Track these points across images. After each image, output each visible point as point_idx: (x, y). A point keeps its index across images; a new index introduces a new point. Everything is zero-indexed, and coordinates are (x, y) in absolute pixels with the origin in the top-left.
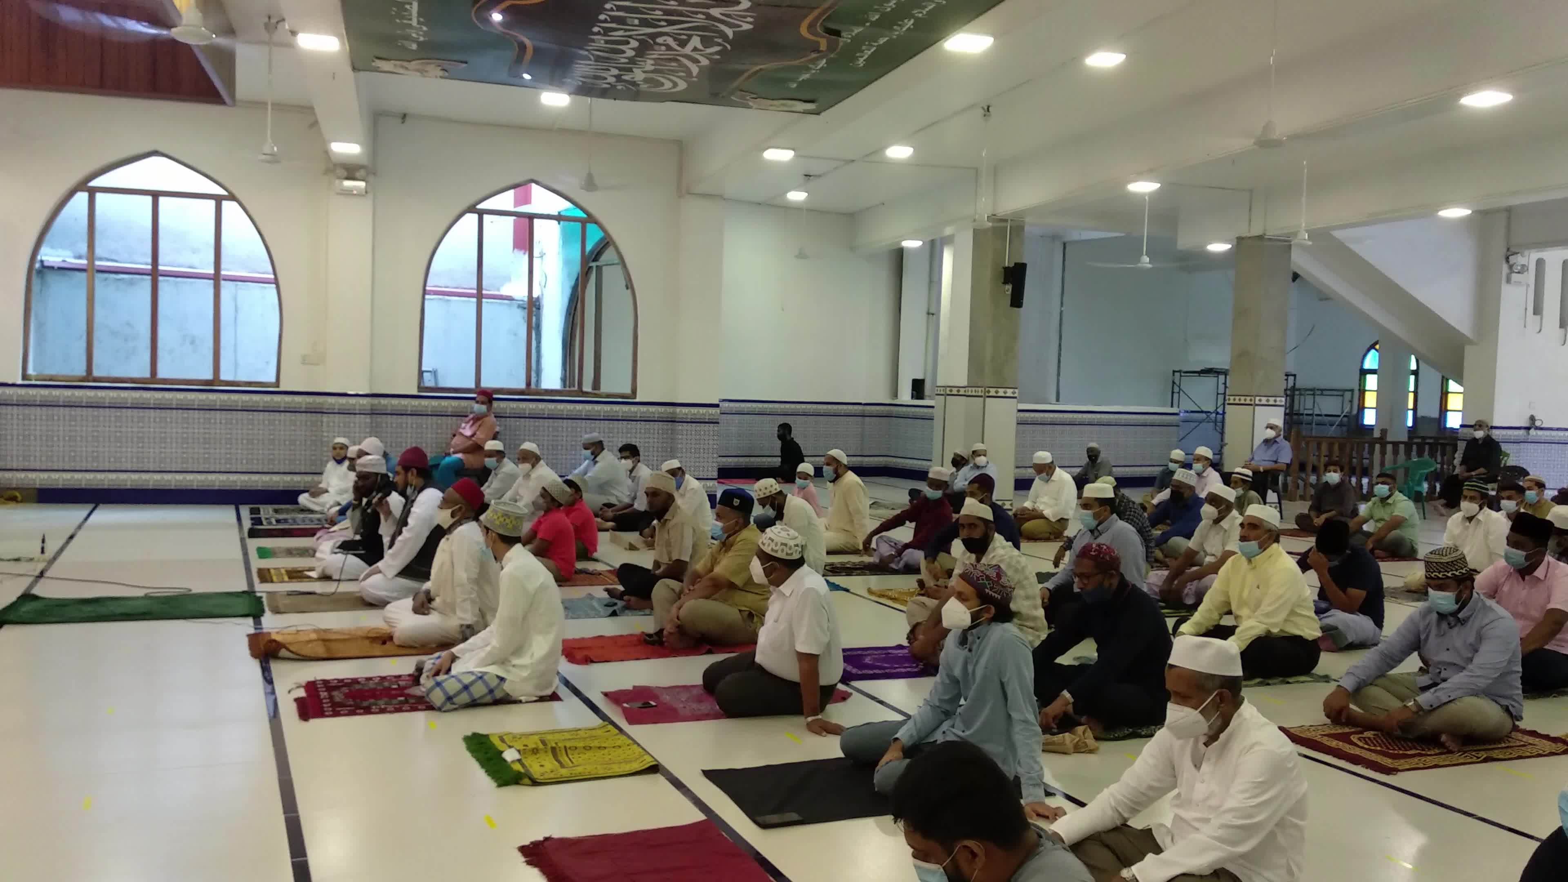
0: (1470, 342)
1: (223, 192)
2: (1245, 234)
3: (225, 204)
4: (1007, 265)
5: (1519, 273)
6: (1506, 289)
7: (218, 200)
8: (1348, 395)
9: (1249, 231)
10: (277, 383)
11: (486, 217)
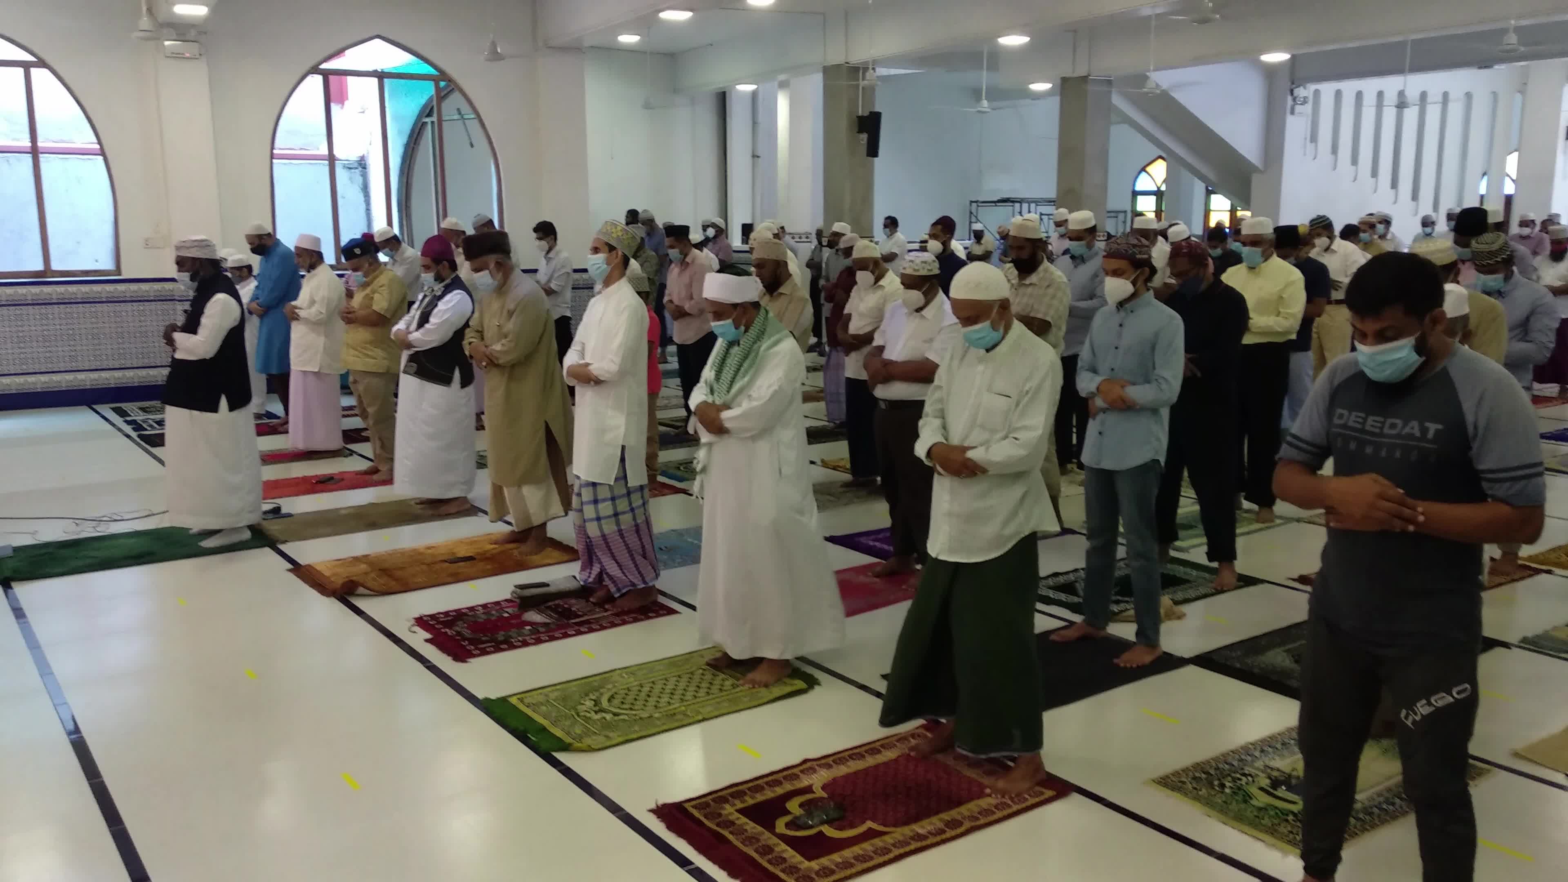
0: (1255, 169)
1: (30, 58)
2: (1069, 74)
3: (34, 71)
4: (860, 113)
5: (1301, 104)
6: (1290, 120)
7: (26, 66)
8: (1121, 217)
9: (1073, 72)
10: (118, 270)
11: (332, 78)
